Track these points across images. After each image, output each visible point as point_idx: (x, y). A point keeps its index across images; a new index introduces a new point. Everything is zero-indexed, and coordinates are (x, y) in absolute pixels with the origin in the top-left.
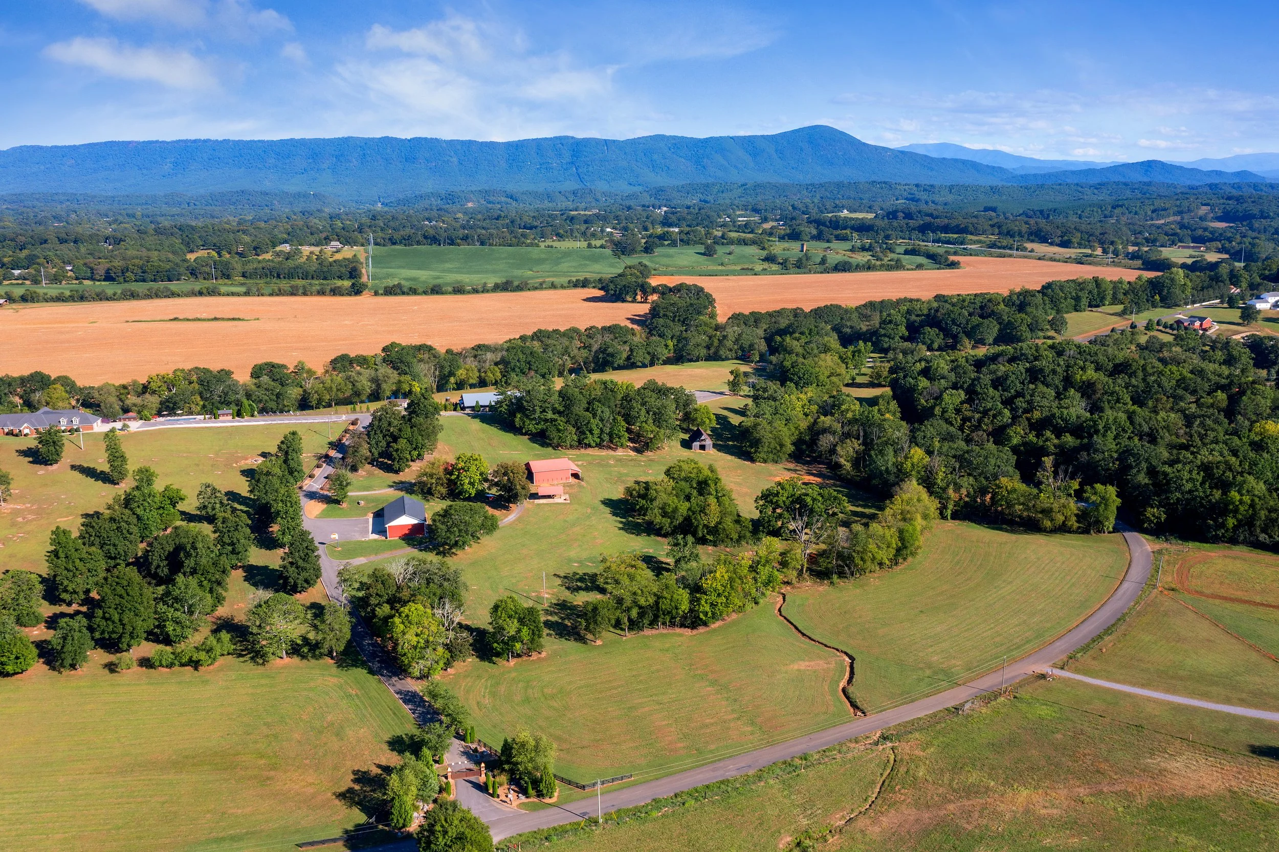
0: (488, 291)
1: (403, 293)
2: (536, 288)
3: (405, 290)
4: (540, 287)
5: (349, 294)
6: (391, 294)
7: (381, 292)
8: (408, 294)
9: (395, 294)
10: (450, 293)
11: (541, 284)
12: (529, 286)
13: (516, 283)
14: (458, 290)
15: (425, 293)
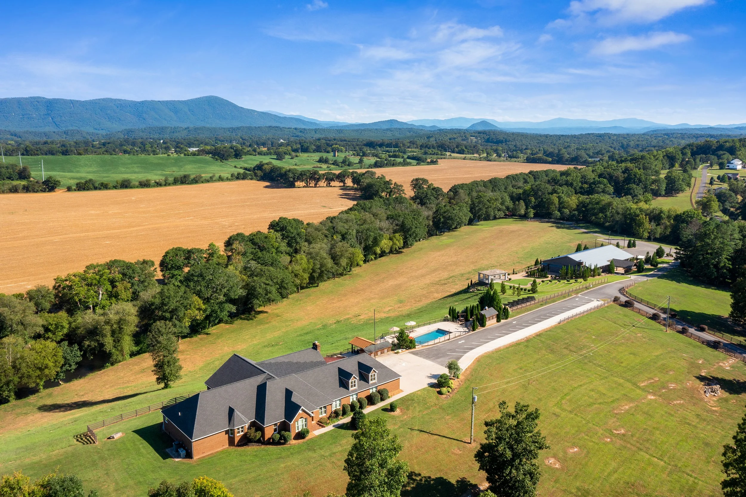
0: (169, 185)
1: (96, 188)
2: (207, 181)
3: (97, 185)
4: (210, 180)
5: (44, 191)
6: (84, 189)
7: (74, 187)
8: (100, 189)
9: (88, 190)
10: (137, 187)
11: (211, 178)
12: (202, 180)
13: (192, 177)
14: (144, 185)
15: (115, 187)
